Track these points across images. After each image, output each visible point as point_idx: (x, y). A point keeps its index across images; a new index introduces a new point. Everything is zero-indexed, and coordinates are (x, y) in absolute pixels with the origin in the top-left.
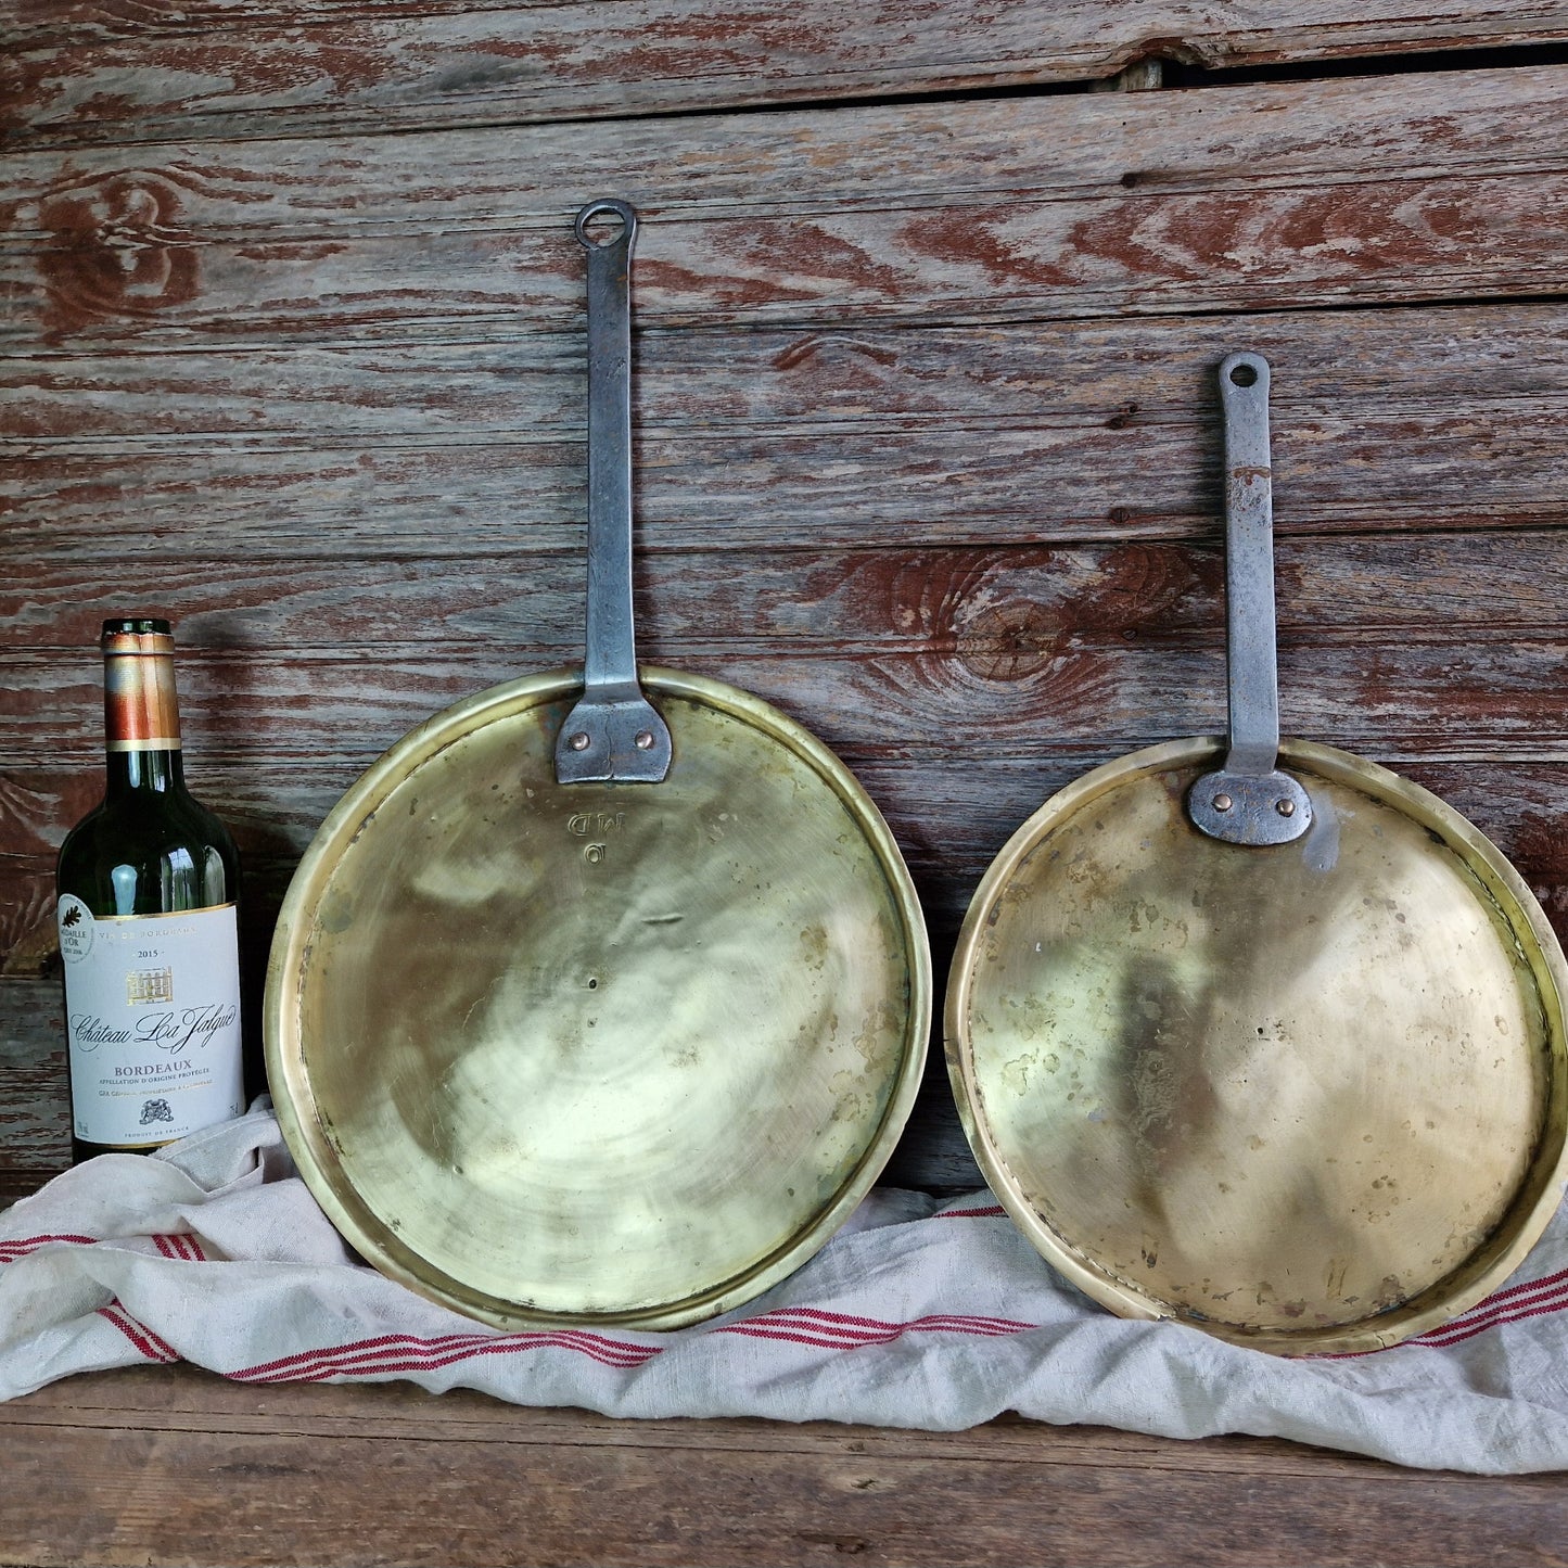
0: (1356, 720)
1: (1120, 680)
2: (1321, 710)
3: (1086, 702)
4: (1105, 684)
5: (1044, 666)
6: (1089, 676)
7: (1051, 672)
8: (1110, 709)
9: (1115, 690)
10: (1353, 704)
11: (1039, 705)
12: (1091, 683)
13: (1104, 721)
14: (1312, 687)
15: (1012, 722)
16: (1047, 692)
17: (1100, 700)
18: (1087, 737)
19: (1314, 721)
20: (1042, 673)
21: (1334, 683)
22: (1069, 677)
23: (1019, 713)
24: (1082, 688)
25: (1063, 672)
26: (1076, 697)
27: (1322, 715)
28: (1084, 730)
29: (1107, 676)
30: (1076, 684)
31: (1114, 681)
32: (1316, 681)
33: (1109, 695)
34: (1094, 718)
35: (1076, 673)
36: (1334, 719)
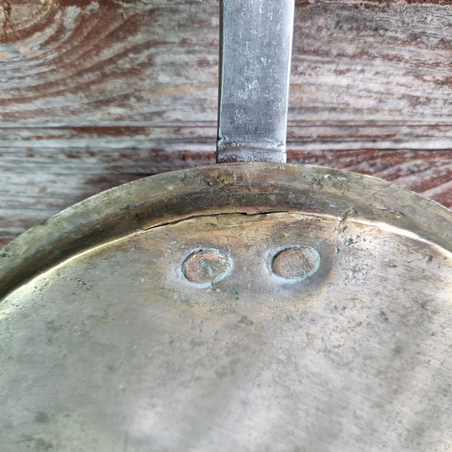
0: (440, 103)
1: (155, 44)
2: (403, 90)
3: (114, 75)
4: (136, 49)
5: (50, 20)
6: (114, 37)
7: (61, 30)
8: (147, 83)
9: (150, 58)
10: (443, 83)
11: (52, 78)
12: (118, 47)
13: (139, 99)
14: (399, 59)
15: (22, 100)
16: (60, 59)
17: (132, 72)
18: (120, 118)
19: (392, 103)
20: (50, 31)
21: (427, 55)
22: (88, 38)
23: (30, 88)
24: (107, 53)
25: (77, 30)
26: (100, 66)
27: (403, 97)
28: (116, 111)
29: (139, 38)
30: (98, 49)
31: (148, 45)
32: (406, 52)
33: (143, 65)
34: (126, 97)
35: (96, 31)
36: (415, 101)
